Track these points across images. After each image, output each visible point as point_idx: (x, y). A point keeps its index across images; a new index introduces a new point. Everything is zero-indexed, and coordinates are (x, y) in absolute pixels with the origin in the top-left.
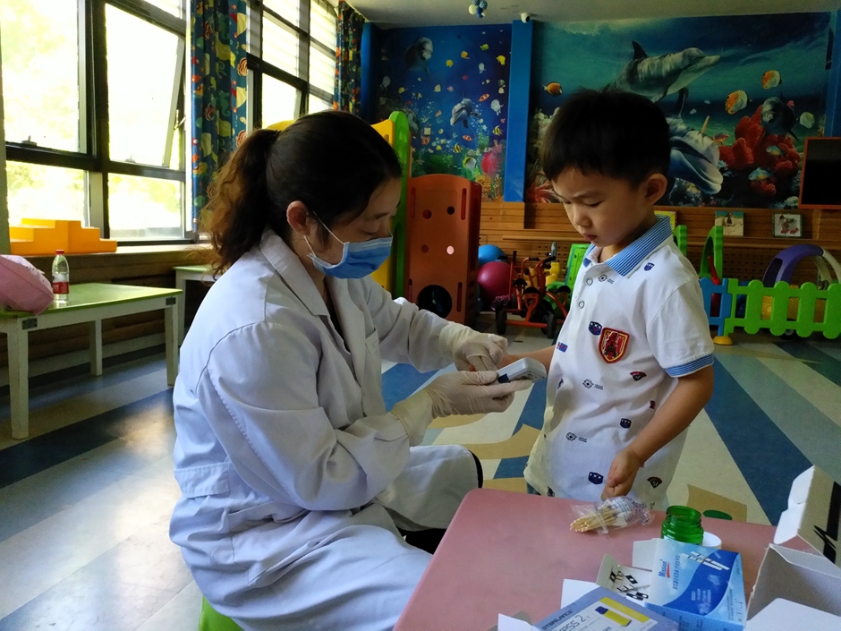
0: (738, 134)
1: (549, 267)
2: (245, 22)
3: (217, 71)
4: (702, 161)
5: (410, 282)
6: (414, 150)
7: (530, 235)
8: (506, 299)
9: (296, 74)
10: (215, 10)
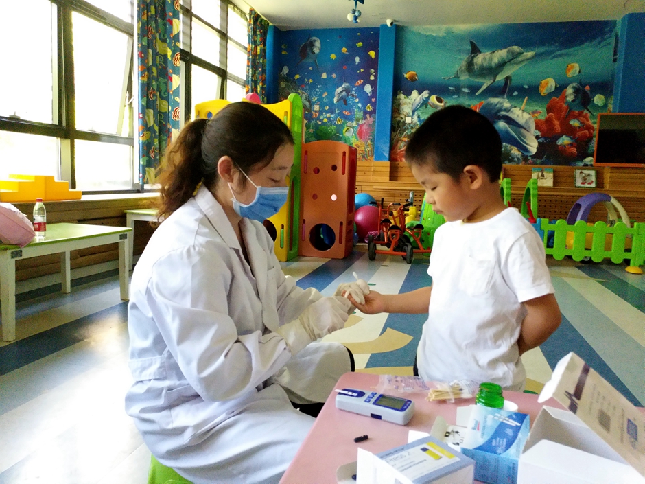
0: (549, 111)
1: (408, 210)
2: (178, 25)
3: (158, 62)
4: (523, 131)
5: (304, 221)
6: (306, 121)
7: (394, 186)
8: (376, 234)
9: (217, 64)
10: (156, 17)
